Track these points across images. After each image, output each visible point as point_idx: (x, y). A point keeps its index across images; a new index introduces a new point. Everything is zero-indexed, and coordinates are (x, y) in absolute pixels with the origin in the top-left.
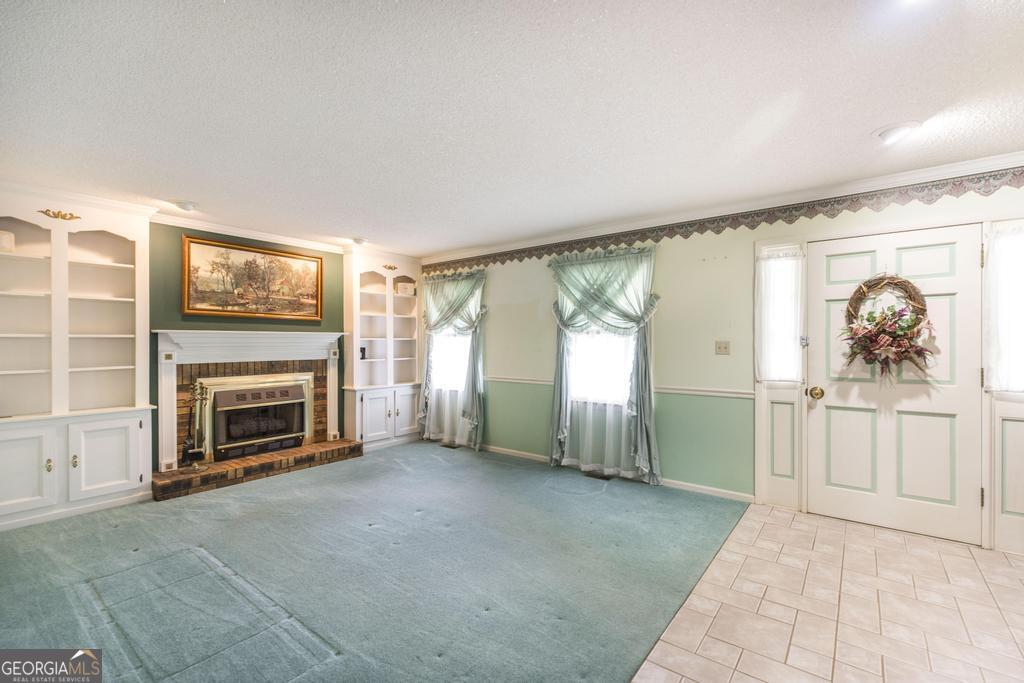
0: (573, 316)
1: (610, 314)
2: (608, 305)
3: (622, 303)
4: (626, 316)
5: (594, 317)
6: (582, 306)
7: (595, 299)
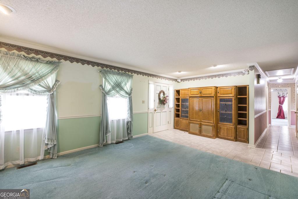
0: (110, 91)
1: (122, 92)
2: (122, 89)
3: (125, 88)
4: (126, 93)
5: (118, 92)
6: (113, 88)
7: (118, 86)
